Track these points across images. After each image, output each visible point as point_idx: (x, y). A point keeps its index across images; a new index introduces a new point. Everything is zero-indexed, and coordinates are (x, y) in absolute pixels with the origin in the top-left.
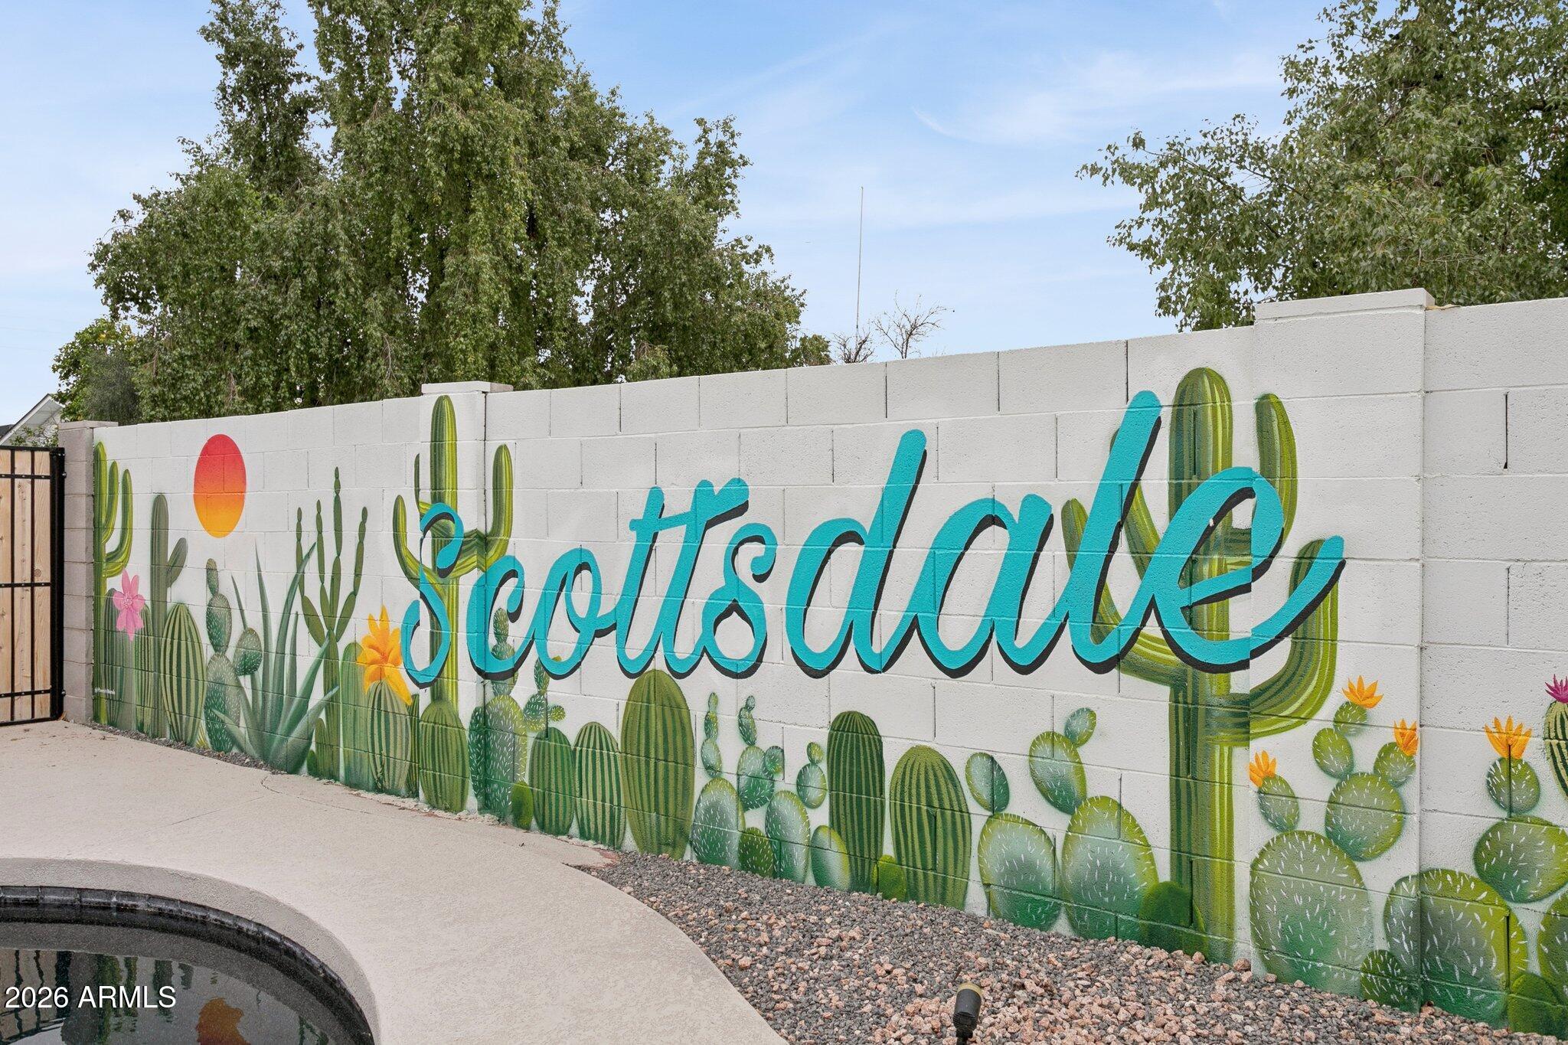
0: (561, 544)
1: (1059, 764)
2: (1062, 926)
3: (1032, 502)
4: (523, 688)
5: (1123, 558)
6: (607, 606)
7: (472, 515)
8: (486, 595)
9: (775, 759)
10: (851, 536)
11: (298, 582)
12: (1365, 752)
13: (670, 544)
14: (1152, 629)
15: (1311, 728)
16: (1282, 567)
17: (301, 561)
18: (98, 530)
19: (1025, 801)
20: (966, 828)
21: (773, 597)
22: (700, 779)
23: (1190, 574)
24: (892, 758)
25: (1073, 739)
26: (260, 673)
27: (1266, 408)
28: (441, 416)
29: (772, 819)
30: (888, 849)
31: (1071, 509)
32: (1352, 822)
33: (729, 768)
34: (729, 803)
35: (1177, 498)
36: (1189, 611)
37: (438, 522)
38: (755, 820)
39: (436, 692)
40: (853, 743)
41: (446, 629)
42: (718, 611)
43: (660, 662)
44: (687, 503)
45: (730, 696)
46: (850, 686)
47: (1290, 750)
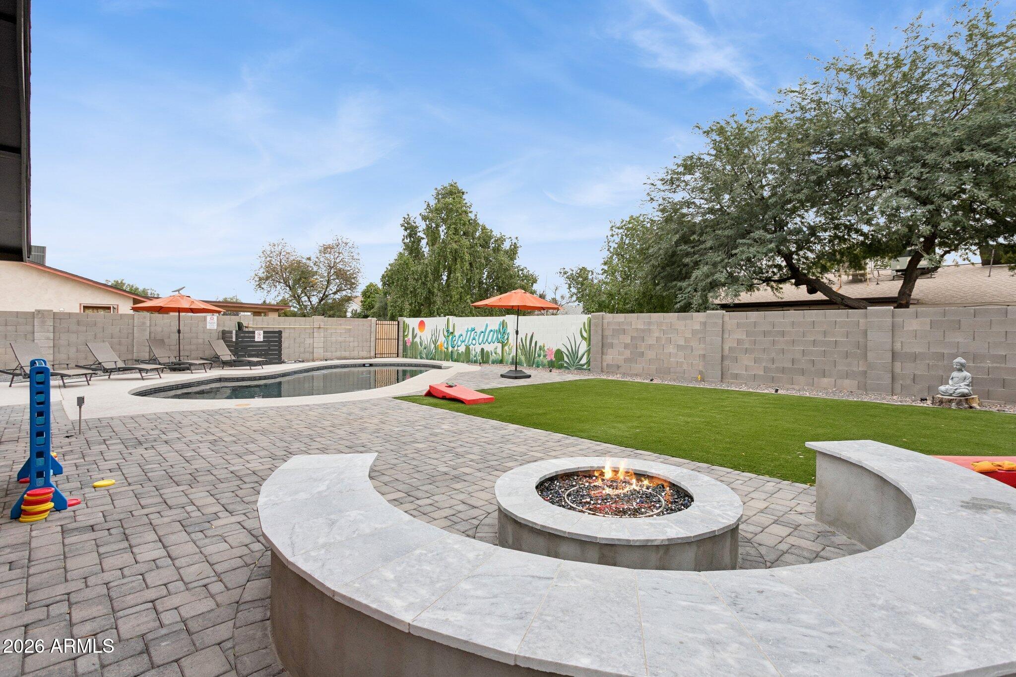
0: (459, 333)
1: (496, 350)
2: (495, 363)
3: (494, 330)
4: (456, 348)
5: (499, 334)
6: (463, 340)
7: (451, 330)
8: (452, 338)
9: (477, 353)
10: (483, 332)
11: (432, 338)
12: (510, 347)
13: (469, 333)
17: (432, 335)
18: (404, 332)
19: (493, 354)
20: (489, 357)
21: (477, 338)
22: (471, 355)
23: (503, 335)
24: (485, 352)
25: (496, 348)
26: (427, 349)
27: (506, 323)
28: (448, 319)
30: (485, 359)
31: (496, 330)
32: (510, 352)
33: (473, 354)
34: (473, 357)
35: (502, 329)
37: (448, 331)
38: (475, 358)
39: (447, 349)
40: (482, 350)
41: (448, 342)
42: (473, 340)
43: (468, 345)
44: (470, 329)
45: (473, 347)
46: (482, 345)
47: (507, 348)
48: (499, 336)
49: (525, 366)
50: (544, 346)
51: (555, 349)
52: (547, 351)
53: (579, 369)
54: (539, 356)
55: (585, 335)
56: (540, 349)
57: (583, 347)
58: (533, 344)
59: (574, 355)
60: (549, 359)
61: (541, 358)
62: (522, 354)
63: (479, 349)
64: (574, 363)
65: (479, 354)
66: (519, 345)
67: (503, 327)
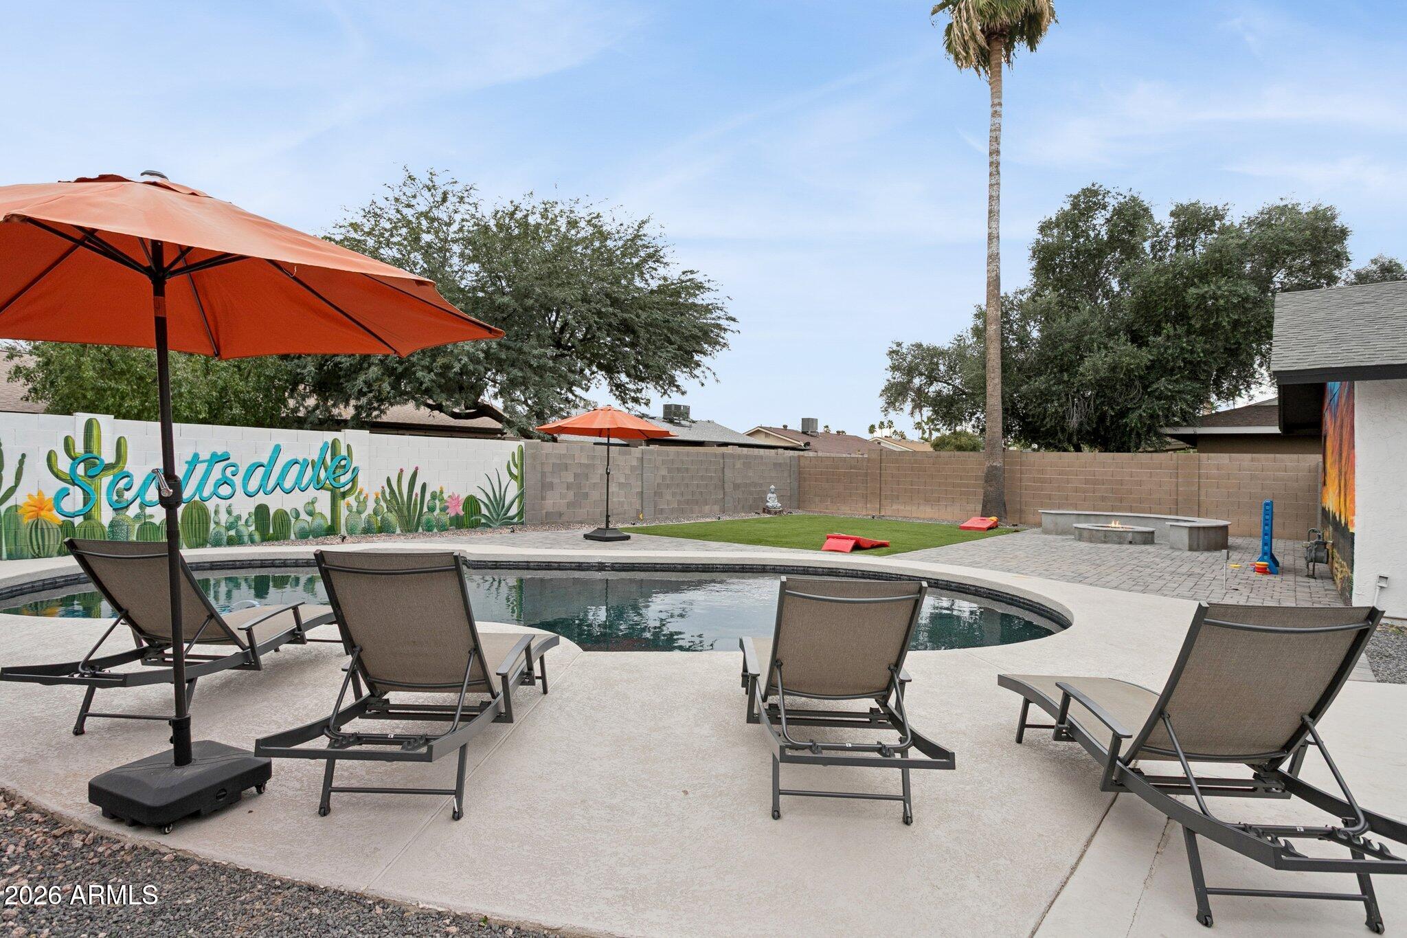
0: (152, 467)
1: (311, 508)
2: (311, 537)
3: (305, 460)
4: (133, 510)
5: (323, 470)
7: (108, 456)
8: (114, 483)
9: (239, 517)
10: (262, 466)
12: (362, 498)
13: (201, 469)
14: (328, 482)
15: (354, 496)
16: (351, 471)
19: (303, 516)
20: (290, 524)
21: (238, 480)
22: (212, 526)
23: (334, 473)
24: (272, 512)
25: (313, 503)
27: (348, 446)
28: (89, 425)
29: (237, 531)
30: (271, 531)
31: (313, 461)
32: (360, 509)
33: (223, 523)
34: (223, 530)
35: (332, 459)
36: (334, 479)
37: (89, 460)
38: (232, 533)
39: (88, 516)
40: (262, 511)
41: (93, 496)
42: (219, 484)
43: (197, 498)
44: (208, 457)
45: (223, 504)
46: (261, 499)
47: (351, 499)
48: (323, 474)
49: (398, 531)
50: (442, 492)
51: (463, 496)
52: (449, 500)
53: (507, 524)
54: (432, 509)
55: (515, 471)
56: (434, 496)
57: (513, 491)
58: (417, 489)
59: (498, 504)
60: (453, 514)
61: (435, 513)
62: (389, 510)
63: (244, 507)
64: (499, 515)
65: (247, 521)
66: (383, 492)
67: (334, 455)
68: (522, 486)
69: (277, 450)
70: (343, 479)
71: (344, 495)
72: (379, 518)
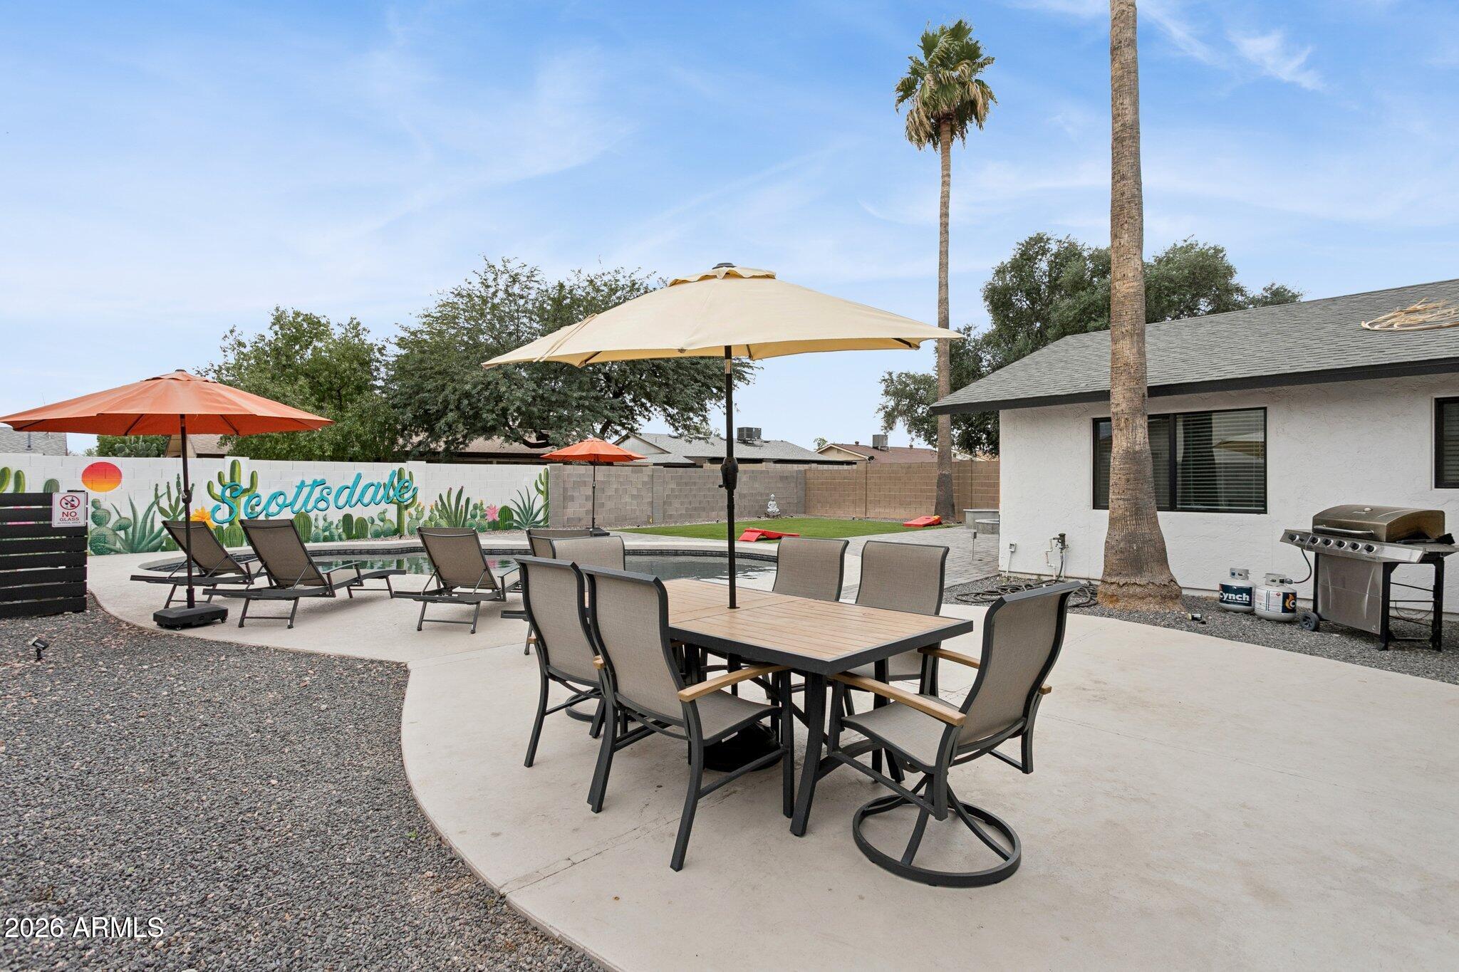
0: (275, 490)
1: (382, 516)
2: (382, 536)
3: (379, 483)
5: (391, 490)
6: (288, 502)
7: (245, 484)
8: (249, 501)
9: (331, 523)
10: (348, 488)
11: (157, 501)
12: (420, 509)
13: (306, 491)
14: (395, 498)
15: (414, 507)
16: (412, 490)
17: (157, 497)
19: (377, 522)
20: (368, 527)
21: (331, 498)
22: (313, 529)
23: (400, 491)
24: (354, 520)
25: (384, 513)
26: (130, 530)
27: (410, 473)
28: (233, 464)
29: (330, 533)
30: (354, 532)
31: (384, 484)
32: (419, 517)
33: (321, 527)
34: (320, 532)
35: (398, 482)
36: (400, 496)
37: (232, 486)
38: (327, 533)
39: (231, 523)
40: (347, 518)
41: (236, 510)
42: (318, 501)
43: (303, 510)
44: (311, 483)
45: (321, 514)
46: (347, 510)
47: (412, 510)
48: (391, 493)
50: (482, 504)
51: (499, 506)
52: (488, 509)
54: (474, 517)
55: (541, 487)
56: (475, 507)
57: (539, 502)
58: (463, 502)
59: (527, 513)
60: (491, 520)
61: (476, 519)
62: (441, 517)
63: (335, 516)
64: (527, 521)
65: (337, 526)
66: (437, 505)
67: (400, 479)
68: (547, 498)
69: (359, 476)
70: (406, 496)
71: (407, 507)
72: (433, 523)
